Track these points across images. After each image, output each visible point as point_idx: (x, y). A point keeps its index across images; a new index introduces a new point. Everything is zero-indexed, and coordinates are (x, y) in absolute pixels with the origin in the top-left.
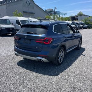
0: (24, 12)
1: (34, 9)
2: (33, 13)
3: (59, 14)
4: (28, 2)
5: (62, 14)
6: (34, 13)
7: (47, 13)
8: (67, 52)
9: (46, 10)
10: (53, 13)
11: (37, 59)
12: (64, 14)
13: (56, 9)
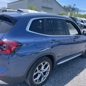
0: (42, 7)
1: (52, 4)
2: (51, 9)
3: (77, 11)
5: (81, 11)
7: (65, 10)
9: (64, 6)
10: (71, 9)
12: (83, 12)
13: (75, 5)
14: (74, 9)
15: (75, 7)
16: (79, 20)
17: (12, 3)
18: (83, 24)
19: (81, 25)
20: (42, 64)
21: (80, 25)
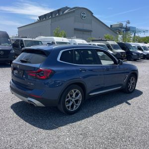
0: (75, 29)
1: (91, 24)
3: (133, 31)
4: (83, 15)
5: (140, 31)
6: (91, 31)
7: (113, 31)
8: (90, 94)
9: (111, 25)
10: (123, 30)
11: (29, 101)
12: (144, 32)
13: (129, 23)
14: (127, 29)
15: (128, 25)
16: (134, 47)
17: (26, 26)
18: (140, 52)
19: (138, 54)
20: (73, 91)
21: (135, 54)
